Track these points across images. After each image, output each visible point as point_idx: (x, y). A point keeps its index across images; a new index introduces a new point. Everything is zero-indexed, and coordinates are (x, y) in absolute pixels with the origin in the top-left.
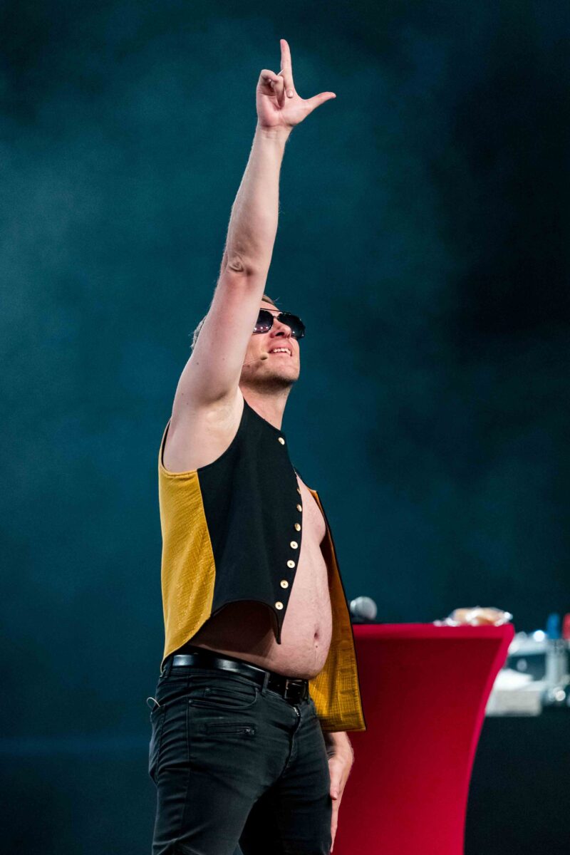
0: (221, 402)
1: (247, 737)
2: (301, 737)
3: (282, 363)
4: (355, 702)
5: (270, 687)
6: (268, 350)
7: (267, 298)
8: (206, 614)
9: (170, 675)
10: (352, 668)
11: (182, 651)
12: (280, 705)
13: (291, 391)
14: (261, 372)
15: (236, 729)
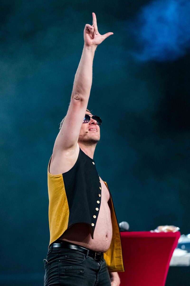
0: (71, 148)
1: (81, 274)
2: (101, 274)
3: (93, 134)
4: (121, 261)
5: (89, 255)
6: (89, 129)
7: (88, 110)
8: (66, 228)
9: (52, 251)
10: (120, 248)
11: (56, 242)
12: (93, 262)
13: (97, 145)
14: (86, 138)
15: (77, 271)
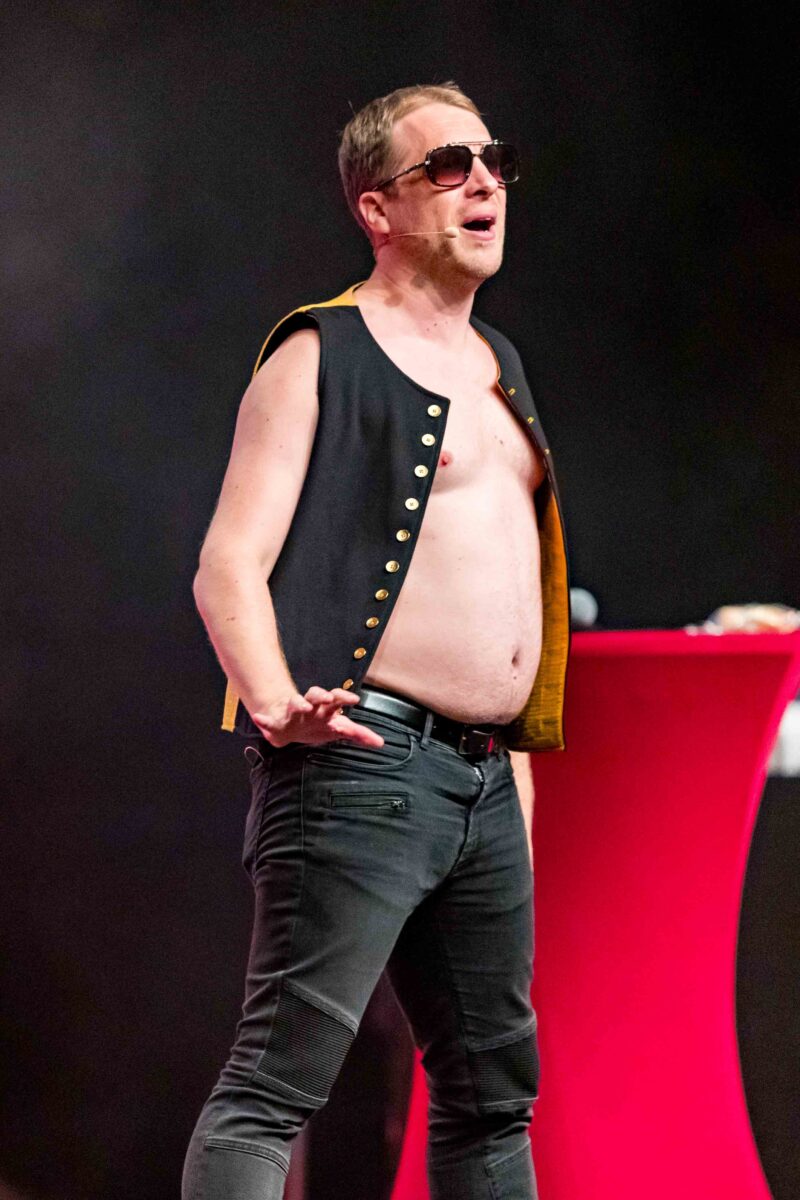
4: (558, 703)
10: (561, 649)
12: (451, 762)
15: (378, 801)
